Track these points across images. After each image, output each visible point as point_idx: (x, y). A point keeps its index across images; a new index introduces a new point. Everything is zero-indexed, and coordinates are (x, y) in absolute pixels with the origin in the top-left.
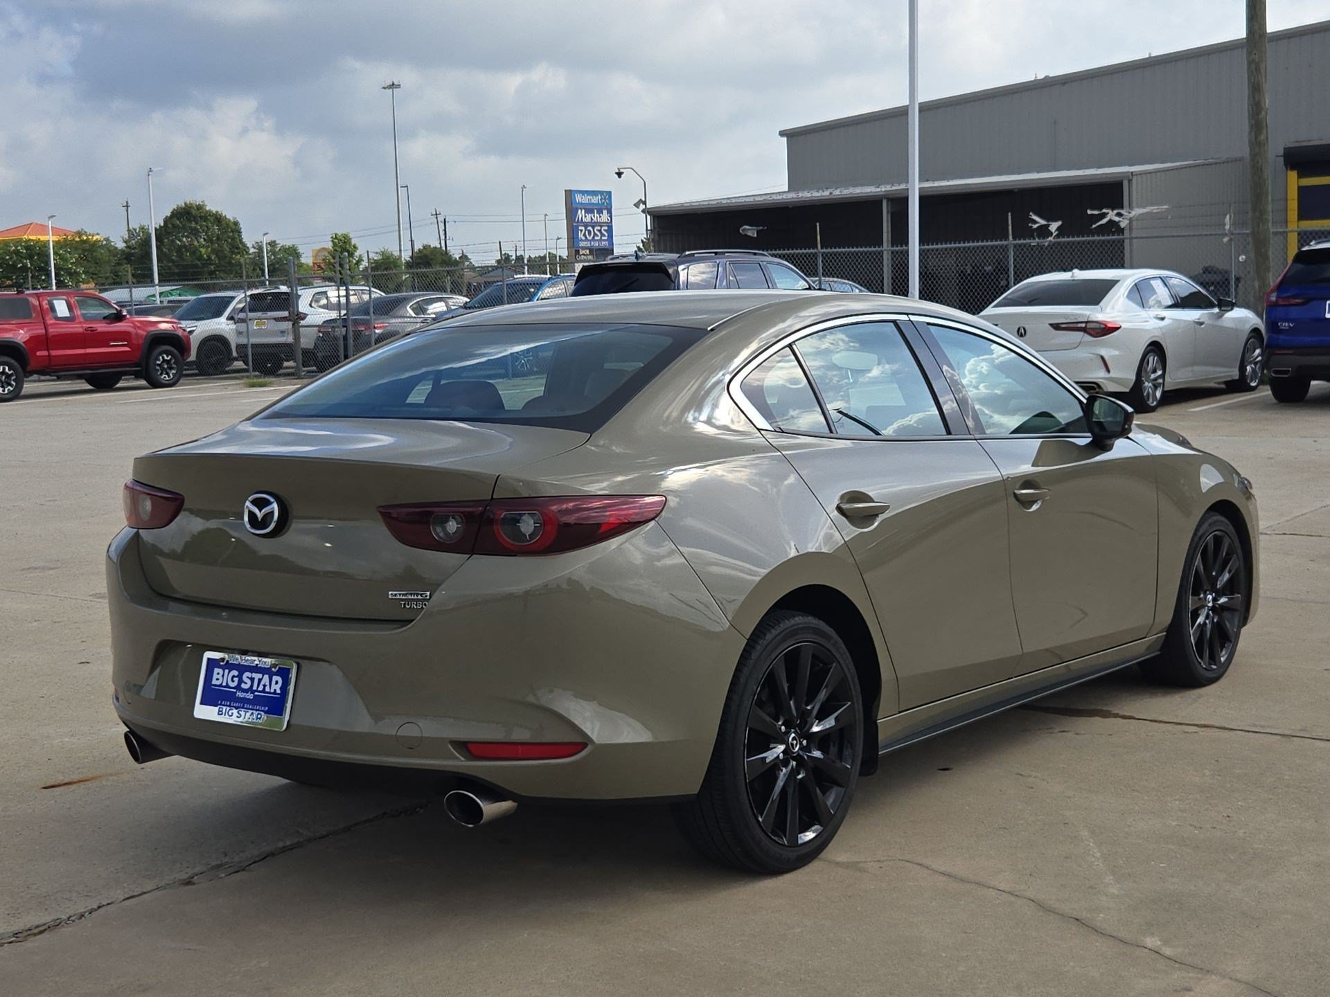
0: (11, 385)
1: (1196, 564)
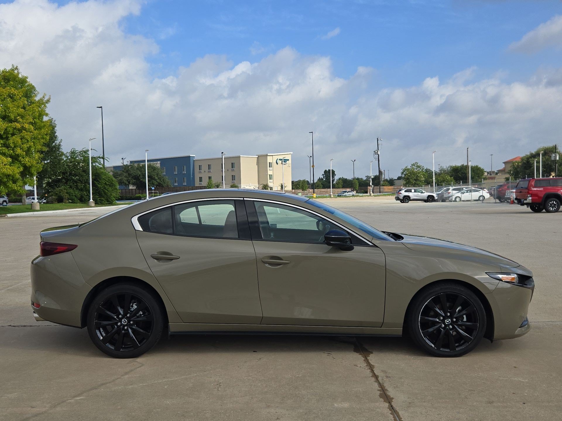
0: (556, 207)
1: (426, 303)
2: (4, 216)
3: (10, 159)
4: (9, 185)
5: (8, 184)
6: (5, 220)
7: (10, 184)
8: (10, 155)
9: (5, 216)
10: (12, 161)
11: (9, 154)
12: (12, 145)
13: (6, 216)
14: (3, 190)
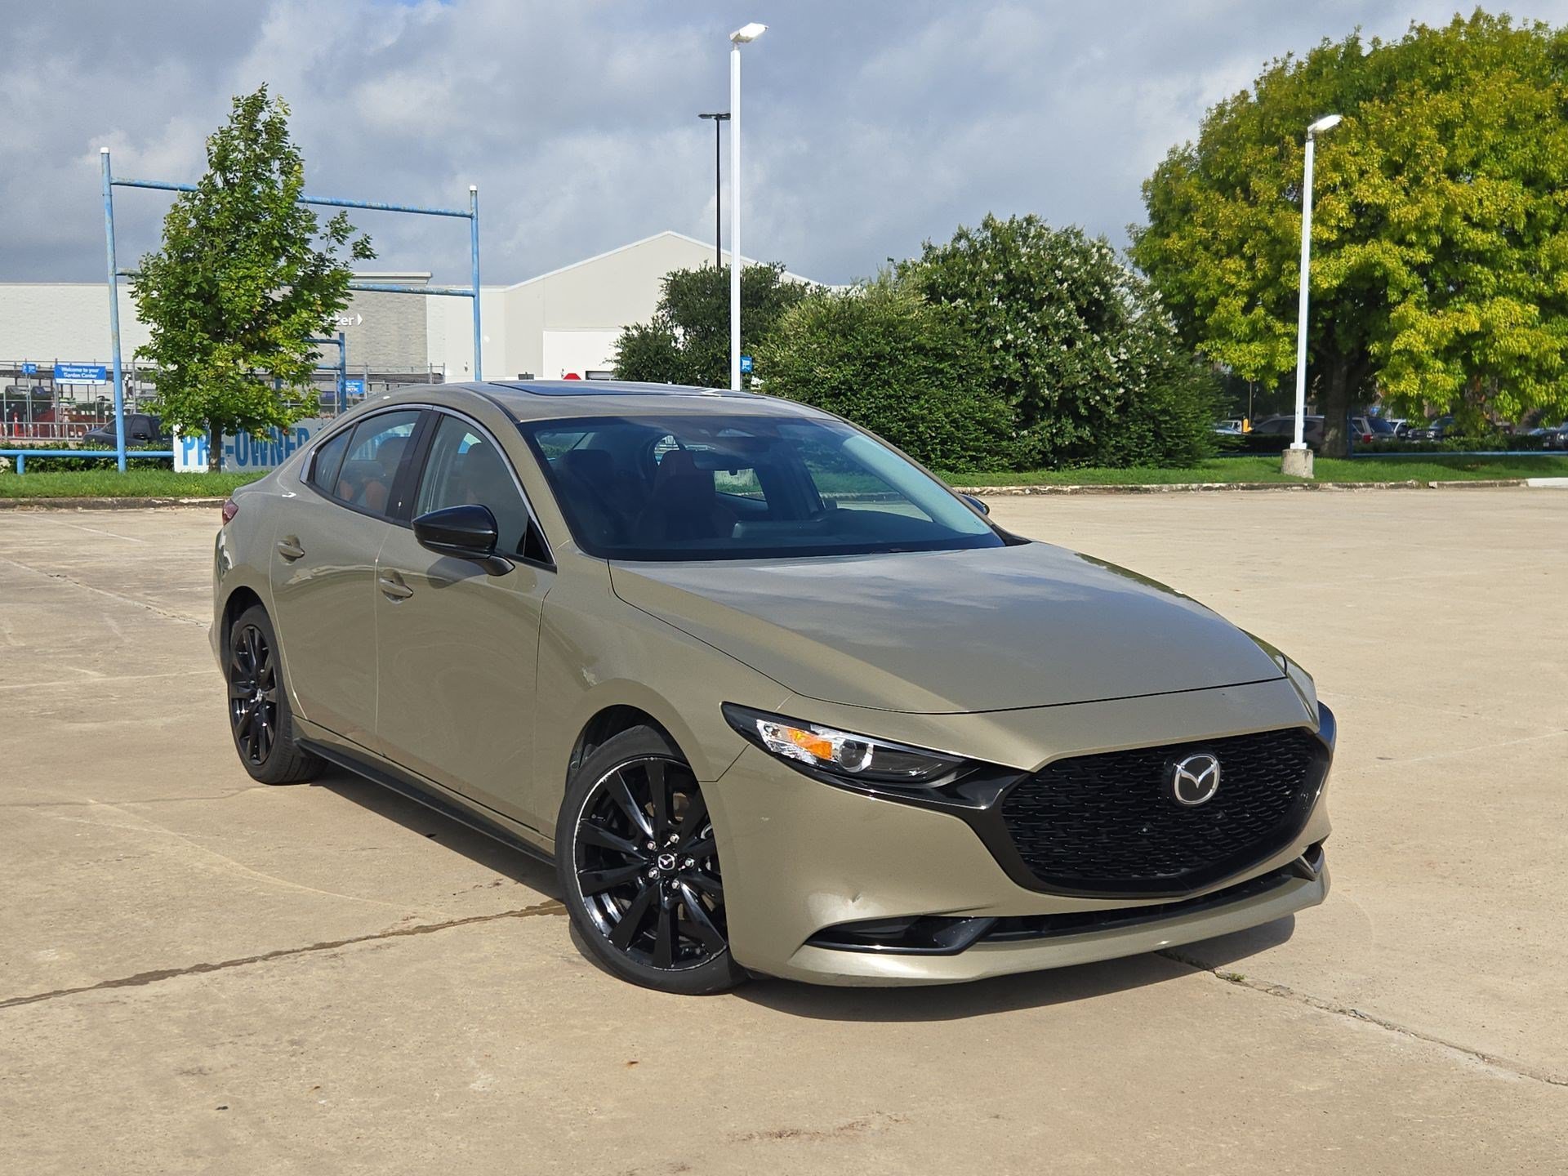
1: (601, 780)
2: (1513, 484)
3: (1533, 309)
4: (1525, 389)
5: (1523, 386)
6: (1520, 495)
7: (1529, 385)
8: (1536, 298)
9: (1518, 484)
10: (1540, 313)
11: (1535, 292)
12: (1546, 265)
13: (1522, 485)
14: (1506, 405)
